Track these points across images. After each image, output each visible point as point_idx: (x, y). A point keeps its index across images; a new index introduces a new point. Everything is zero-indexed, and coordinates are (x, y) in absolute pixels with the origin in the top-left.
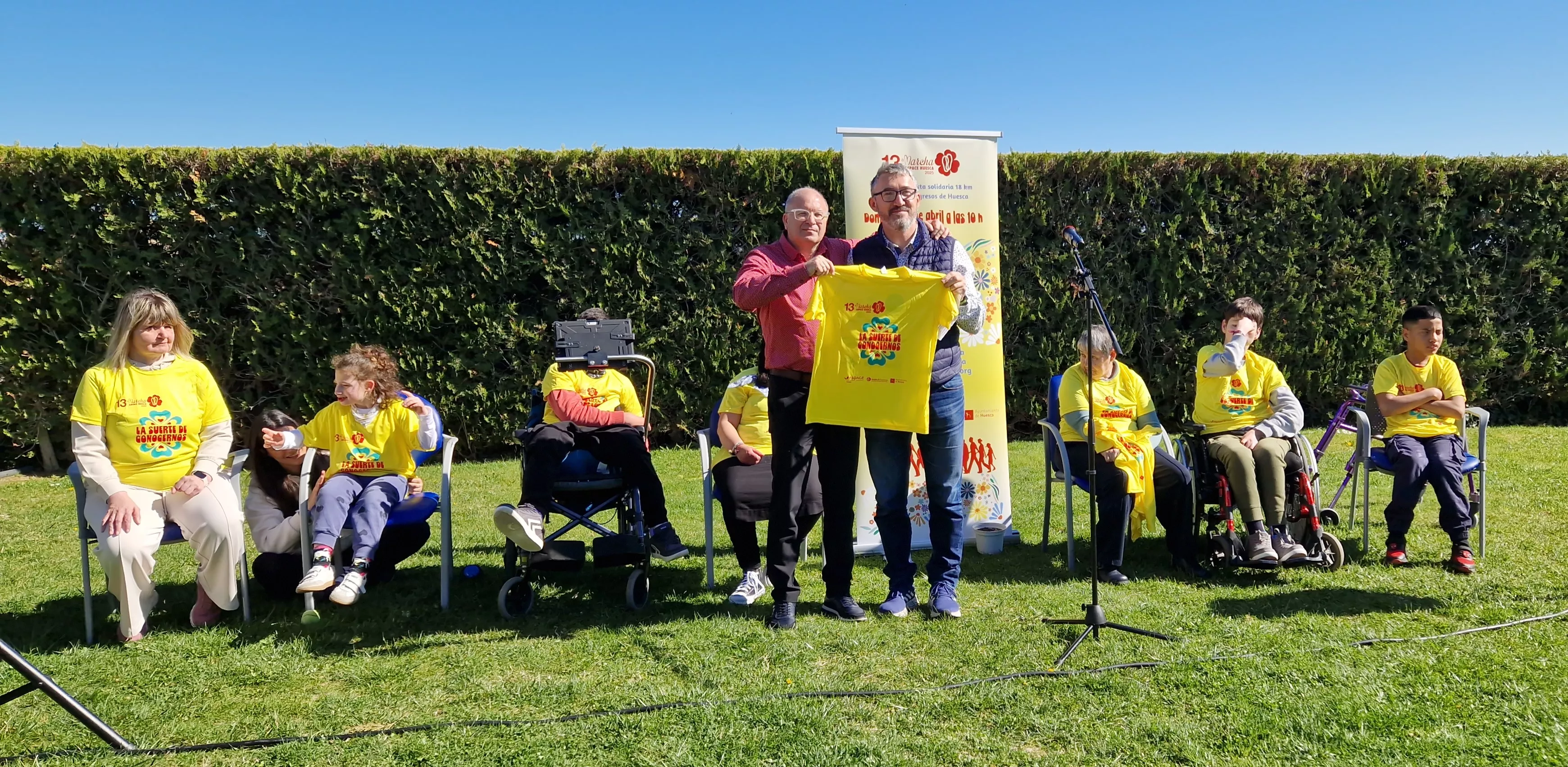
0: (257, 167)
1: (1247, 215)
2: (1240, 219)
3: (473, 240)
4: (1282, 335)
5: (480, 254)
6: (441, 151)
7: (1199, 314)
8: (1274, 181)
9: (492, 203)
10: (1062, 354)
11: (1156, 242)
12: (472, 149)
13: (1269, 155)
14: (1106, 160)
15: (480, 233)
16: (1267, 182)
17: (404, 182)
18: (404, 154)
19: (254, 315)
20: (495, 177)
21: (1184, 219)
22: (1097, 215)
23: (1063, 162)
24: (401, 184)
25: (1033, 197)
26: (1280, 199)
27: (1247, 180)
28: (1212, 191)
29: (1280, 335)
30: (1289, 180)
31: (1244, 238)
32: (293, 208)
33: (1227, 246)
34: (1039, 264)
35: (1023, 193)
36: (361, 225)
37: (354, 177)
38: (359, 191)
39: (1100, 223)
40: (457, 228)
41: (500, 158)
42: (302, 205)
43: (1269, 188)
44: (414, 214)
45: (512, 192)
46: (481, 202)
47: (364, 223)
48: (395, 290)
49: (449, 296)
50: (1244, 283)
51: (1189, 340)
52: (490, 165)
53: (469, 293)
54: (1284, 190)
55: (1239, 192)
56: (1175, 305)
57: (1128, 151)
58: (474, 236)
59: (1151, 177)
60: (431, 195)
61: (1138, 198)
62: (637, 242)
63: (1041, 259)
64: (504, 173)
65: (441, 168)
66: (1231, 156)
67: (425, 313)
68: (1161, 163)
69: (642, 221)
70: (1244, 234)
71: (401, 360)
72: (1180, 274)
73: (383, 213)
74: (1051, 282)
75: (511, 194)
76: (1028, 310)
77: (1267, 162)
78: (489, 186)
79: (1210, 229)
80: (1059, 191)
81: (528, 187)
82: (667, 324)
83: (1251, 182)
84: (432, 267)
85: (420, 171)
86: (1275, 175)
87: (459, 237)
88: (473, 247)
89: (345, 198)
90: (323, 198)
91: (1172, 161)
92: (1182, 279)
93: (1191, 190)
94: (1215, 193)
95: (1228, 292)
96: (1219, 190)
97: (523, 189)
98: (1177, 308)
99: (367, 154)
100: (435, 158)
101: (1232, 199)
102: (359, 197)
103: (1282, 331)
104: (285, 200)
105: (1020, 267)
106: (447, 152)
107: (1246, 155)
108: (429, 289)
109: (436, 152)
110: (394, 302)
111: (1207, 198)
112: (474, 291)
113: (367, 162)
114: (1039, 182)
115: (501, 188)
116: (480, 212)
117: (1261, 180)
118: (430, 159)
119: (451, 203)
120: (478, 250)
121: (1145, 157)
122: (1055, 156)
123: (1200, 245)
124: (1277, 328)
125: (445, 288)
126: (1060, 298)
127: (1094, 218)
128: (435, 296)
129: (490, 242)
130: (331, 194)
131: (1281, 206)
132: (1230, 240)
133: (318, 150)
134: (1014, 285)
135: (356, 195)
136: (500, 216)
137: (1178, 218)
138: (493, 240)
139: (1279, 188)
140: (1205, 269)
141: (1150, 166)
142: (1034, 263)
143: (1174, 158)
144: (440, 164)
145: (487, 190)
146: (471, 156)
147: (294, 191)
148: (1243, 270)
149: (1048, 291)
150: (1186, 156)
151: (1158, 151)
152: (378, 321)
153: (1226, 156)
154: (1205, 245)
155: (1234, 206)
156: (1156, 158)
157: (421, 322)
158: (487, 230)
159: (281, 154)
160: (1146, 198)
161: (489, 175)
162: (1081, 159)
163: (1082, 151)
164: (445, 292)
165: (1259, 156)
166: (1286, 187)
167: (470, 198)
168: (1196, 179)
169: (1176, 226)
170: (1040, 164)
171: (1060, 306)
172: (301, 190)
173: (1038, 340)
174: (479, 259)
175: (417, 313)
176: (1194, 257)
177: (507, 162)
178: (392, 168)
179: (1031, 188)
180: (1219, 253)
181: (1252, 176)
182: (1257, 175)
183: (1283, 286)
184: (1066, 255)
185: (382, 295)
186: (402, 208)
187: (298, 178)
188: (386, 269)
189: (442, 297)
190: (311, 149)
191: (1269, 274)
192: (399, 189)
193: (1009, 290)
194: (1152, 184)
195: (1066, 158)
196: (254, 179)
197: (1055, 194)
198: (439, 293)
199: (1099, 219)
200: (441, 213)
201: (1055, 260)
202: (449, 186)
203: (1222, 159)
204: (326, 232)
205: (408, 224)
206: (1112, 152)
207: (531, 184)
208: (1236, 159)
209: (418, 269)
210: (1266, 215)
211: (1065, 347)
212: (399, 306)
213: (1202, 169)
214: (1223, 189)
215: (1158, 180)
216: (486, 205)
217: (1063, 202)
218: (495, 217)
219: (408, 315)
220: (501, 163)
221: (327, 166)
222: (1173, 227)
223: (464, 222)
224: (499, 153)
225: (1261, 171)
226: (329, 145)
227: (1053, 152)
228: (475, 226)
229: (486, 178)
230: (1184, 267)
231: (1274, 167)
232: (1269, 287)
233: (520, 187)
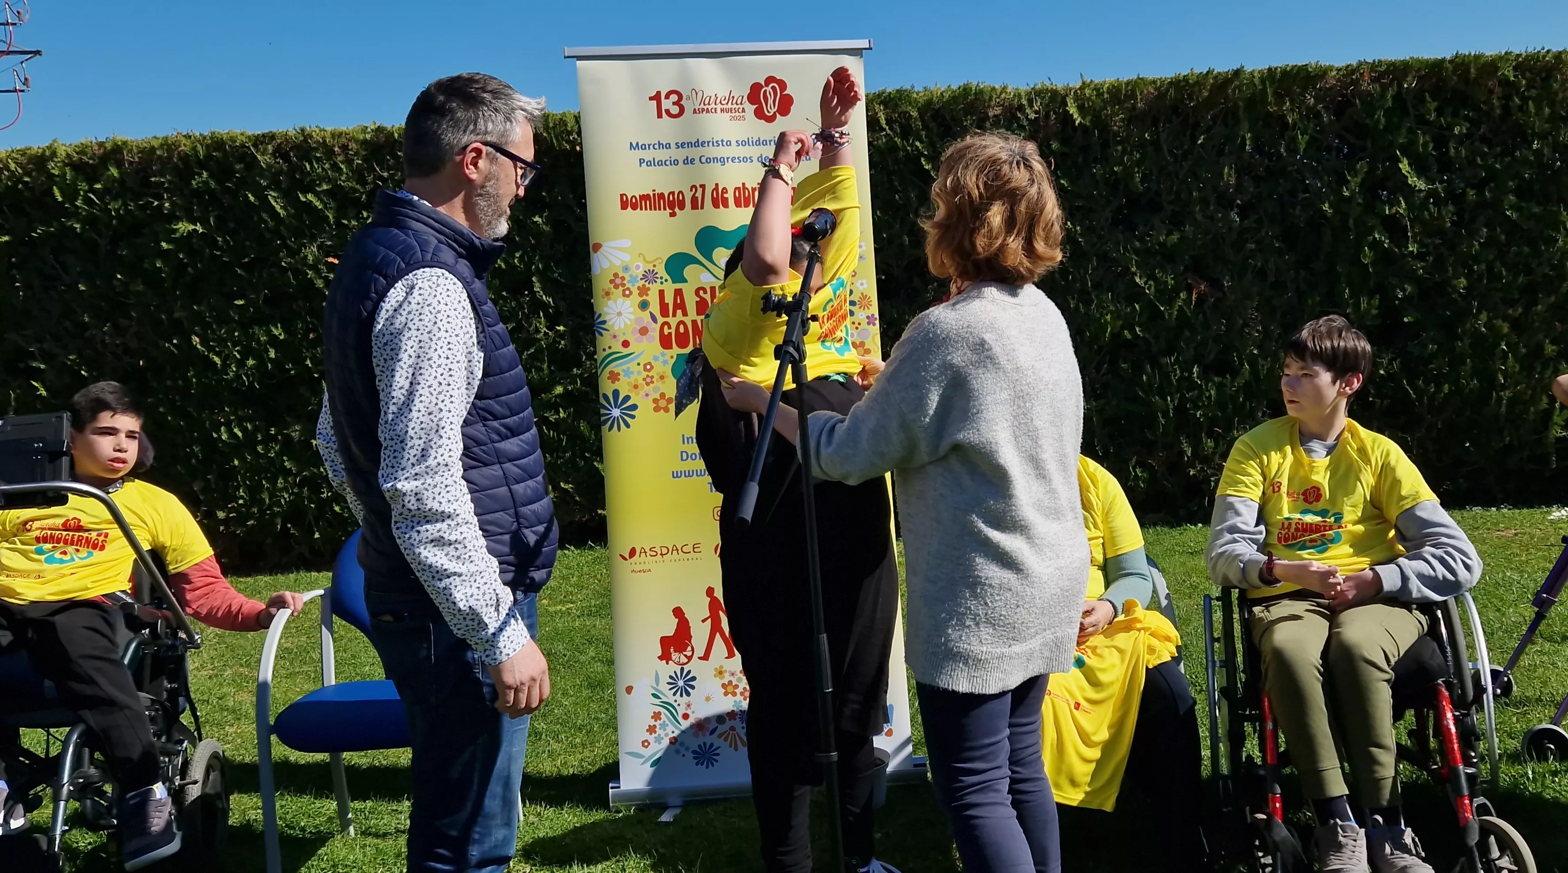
0: (34, 174)
1: (1484, 156)
2: (1472, 163)
3: (310, 257)
4: (1554, 347)
5: (321, 277)
6: (264, 136)
7: (1406, 320)
8: (1530, 98)
9: (332, 205)
10: (1179, 390)
11: (1326, 207)
12: (303, 130)
13: (1519, 55)
14: (1237, 83)
15: (319, 248)
16: (1516, 100)
17: (218, 182)
18: (217, 144)
19: (37, 374)
20: (335, 167)
21: (1372, 169)
22: (1226, 170)
23: (1167, 90)
24: (213, 184)
25: (1120, 148)
26: (1539, 125)
27: (1483, 98)
28: (1422, 121)
29: (1550, 349)
30: (1556, 94)
31: (1480, 193)
32: (77, 226)
33: (1451, 208)
34: (1136, 252)
35: (1105, 145)
36: (164, 244)
37: (153, 179)
38: (160, 198)
39: (1233, 181)
40: (288, 242)
41: (343, 140)
42: (90, 221)
43: (1520, 108)
44: (232, 225)
45: (358, 187)
46: (317, 204)
47: (167, 242)
48: (214, 332)
49: (282, 337)
50: (1483, 266)
51: (1390, 362)
52: (329, 152)
53: (307, 331)
54: (1547, 110)
55: (1466, 118)
56: (1363, 306)
57: (1274, 65)
58: (311, 252)
59: (1315, 105)
60: (252, 199)
61: (1294, 139)
62: (534, 248)
63: (1137, 244)
64: (349, 162)
65: (264, 159)
66: (1451, 62)
67: (251, 362)
68: (1331, 80)
69: (537, 219)
70: (1480, 187)
71: (223, 428)
72: (1367, 256)
73: (191, 227)
74: (1155, 280)
75: (357, 191)
76: (1120, 323)
77: (1515, 69)
78: (329, 180)
79: (1421, 185)
80: (1163, 136)
81: (381, 178)
82: (579, 365)
83: (1488, 102)
84: (258, 298)
85: (238, 167)
86: (1529, 87)
87: (293, 253)
88: (311, 267)
89: (143, 208)
90: (115, 210)
91: (1350, 73)
92: (1373, 263)
93: (1383, 120)
94: (1427, 123)
95: (1455, 282)
96: (1433, 117)
97: (374, 182)
98: (1368, 311)
99: (169, 146)
100: (255, 146)
101: (1456, 130)
102: (160, 206)
103: (1552, 343)
104: (69, 215)
105: (1104, 257)
106: (272, 137)
107: (1477, 57)
108: (256, 329)
109: (257, 137)
110: (211, 349)
111: (1411, 131)
112: (314, 330)
113: (170, 158)
114: (1128, 125)
115: (344, 181)
116: (319, 217)
117: (1507, 98)
118: (249, 148)
119: (278, 208)
120: (318, 272)
121: (1303, 74)
122: (1154, 82)
123: (1402, 208)
124: (1546, 337)
125: (277, 328)
126: (1170, 303)
127: (1222, 174)
128: (263, 339)
129: (330, 260)
130: (125, 205)
131: (1542, 137)
132: (1456, 197)
133: (109, 146)
134: (1097, 286)
135: (156, 203)
136: (345, 222)
137: (1362, 166)
138: (334, 257)
139: (1539, 109)
140: (1412, 248)
141: (1314, 88)
142: (1125, 248)
143: (1353, 71)
144: (263, 154)
145: (325, 187)
146: (305, 140)
147: (79, 203)
148: (1480, 244)
149: (1150, 291)
150: (1374, 66)
151: (1325, 62)
152: (193, 376)
153: (1443, 60)
154: (1410, 207)
155: (1461, 143)
156: (1323, 73)
157: (247, 375)
158: (330, 243)
159: (61, 152)
160: (1306, 137)
161: (327, 166)
162: (1197, 83)
163: (1197, 71)
164: (276, 332)
165: (1501, 58)
166: (1552, 105)
167: (303, 199)
168: (1390, 103)
169: (1358, 179)
170: (1133, 96)
171: (1170, 315)
172: (88, 201)
173: (1138, 370)
174: (320, 283)
175: (241, 364)
176: (1393, 227)
177: (353, 146)
178: (203, 165)
179: (1116, 134)
180: (1437, 219)
181: (1491, 92)
182: (1498, 90)
183: (1553, 267)
184: (1175, 237)
185: (196, 340)
186: (217, 218)
187: (84, 186)
188: (199, 305)
189: (274, 341)
190: (101, 145)
191: (1526, 249)
192: (211, 192)
193: (1089, 293)
194: (1318, 115)
195: (1171, 83)
196: (32, 189)
197: (1155, 143)
198: (269, 333)
199: (1229, 175)
200: (266, 222)
201: (1161, 245)
202: (275, 184)
203: (1437, 65)
204: (122, 255)
205: (225, 240)
206: (1248, 69)
207: (385, 174)
208: (1461, 64)
209: (241, 302)
210: (1518, 154)
211: (1181, 379)
212: (218, 354)
213: (1400, 86)
214: (1439, 116)
215: (1326, 108)
216: (326, 207)
217: (1171, 152)
218: (339, 224)
219: (229, 366)
220: (345, 148)
221: (119, 165)
222: (1354, 182)
223: (299, 234)
224: (341, 134)
225: (1505, 82)
226: (120, 137)
227: (1150, 75)
228: (313, 238)
229: (323, 169)
230: (1376, 245)
231: (1528, 75)
232: (1528, 271)
233: (370, 179)
